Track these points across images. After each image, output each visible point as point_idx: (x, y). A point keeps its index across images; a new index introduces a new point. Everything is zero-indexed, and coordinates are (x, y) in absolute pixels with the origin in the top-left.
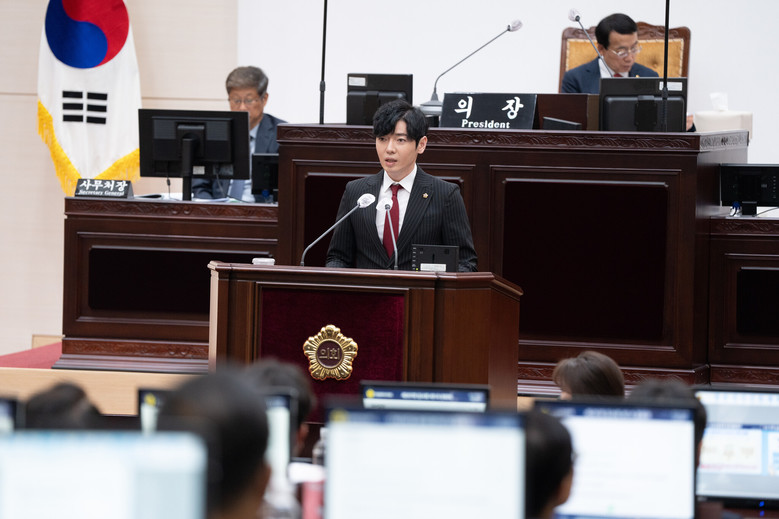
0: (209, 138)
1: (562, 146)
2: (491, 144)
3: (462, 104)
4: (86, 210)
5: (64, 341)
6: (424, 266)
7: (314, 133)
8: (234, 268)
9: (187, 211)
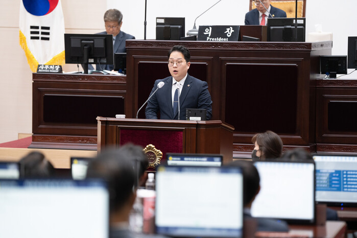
0: (95, 46)
1: (251, 48)
2: (220, 48)
3: (207, 30)
4: (42, 78)
5: (33, 136)
6: (191, 118)
7: (142, 44)
8: (108, 119)
9: (86, 78)
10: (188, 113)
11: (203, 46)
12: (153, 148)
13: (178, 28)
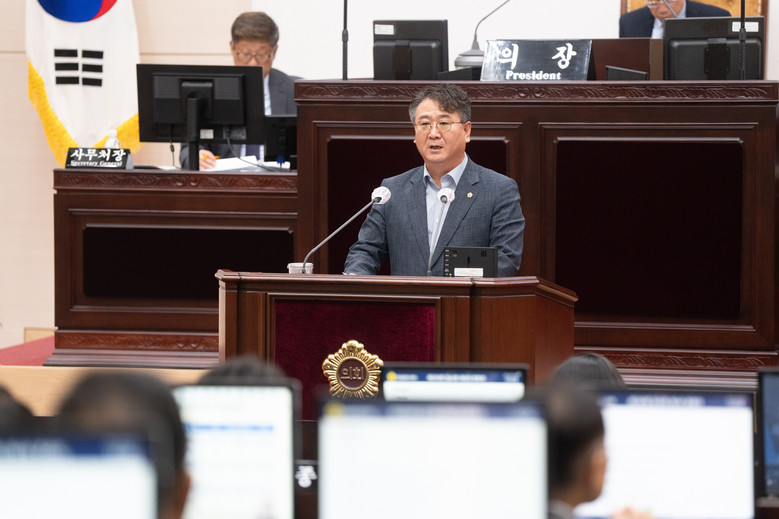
0: (217, 97)
1: (621, 98)
2: (538, 98)
3: (506, 53)
4: (78, 183)
5: (56, 334)
6: (458, 271)
7: (337, 90)
8: (243, 277)
9: (194, 182)
10: (450, 258)
11: (495, 95)
13: (429, 48)
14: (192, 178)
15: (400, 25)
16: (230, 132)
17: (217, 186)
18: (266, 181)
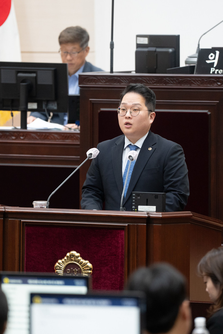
0: (40, 82)
3: (211, 56)
6: (140, 208)
7: (104, 79)
8: (7, 210)
9: (23, 136)
10: (136, 200)
11: (202, 83)
12: (78, 257)
13: (167, 53)
14: (21, 134)
15: (152, 38)
16: (47, 105)
17: (36, 139)
18: (66, 137)
